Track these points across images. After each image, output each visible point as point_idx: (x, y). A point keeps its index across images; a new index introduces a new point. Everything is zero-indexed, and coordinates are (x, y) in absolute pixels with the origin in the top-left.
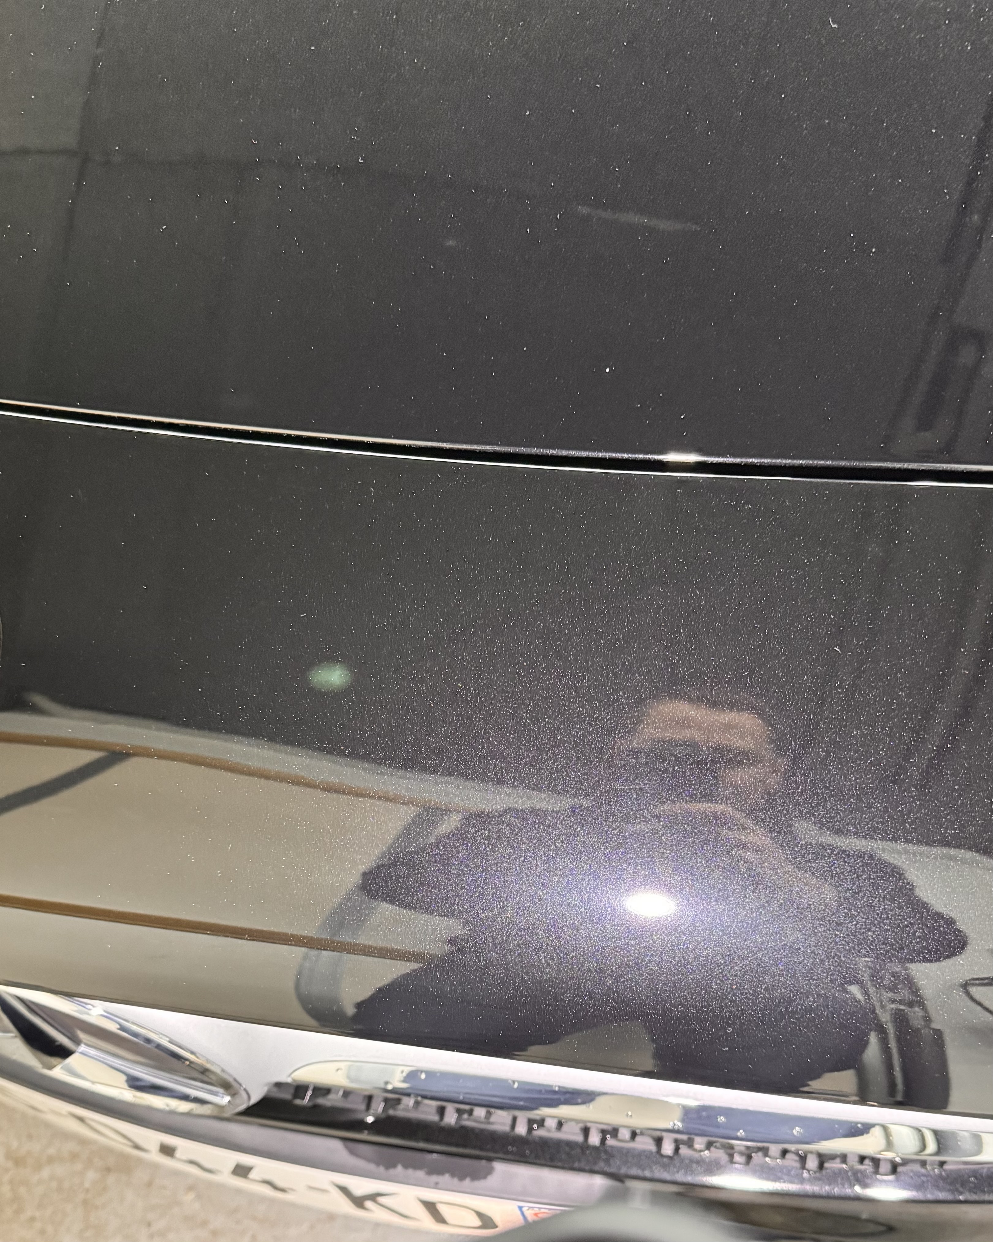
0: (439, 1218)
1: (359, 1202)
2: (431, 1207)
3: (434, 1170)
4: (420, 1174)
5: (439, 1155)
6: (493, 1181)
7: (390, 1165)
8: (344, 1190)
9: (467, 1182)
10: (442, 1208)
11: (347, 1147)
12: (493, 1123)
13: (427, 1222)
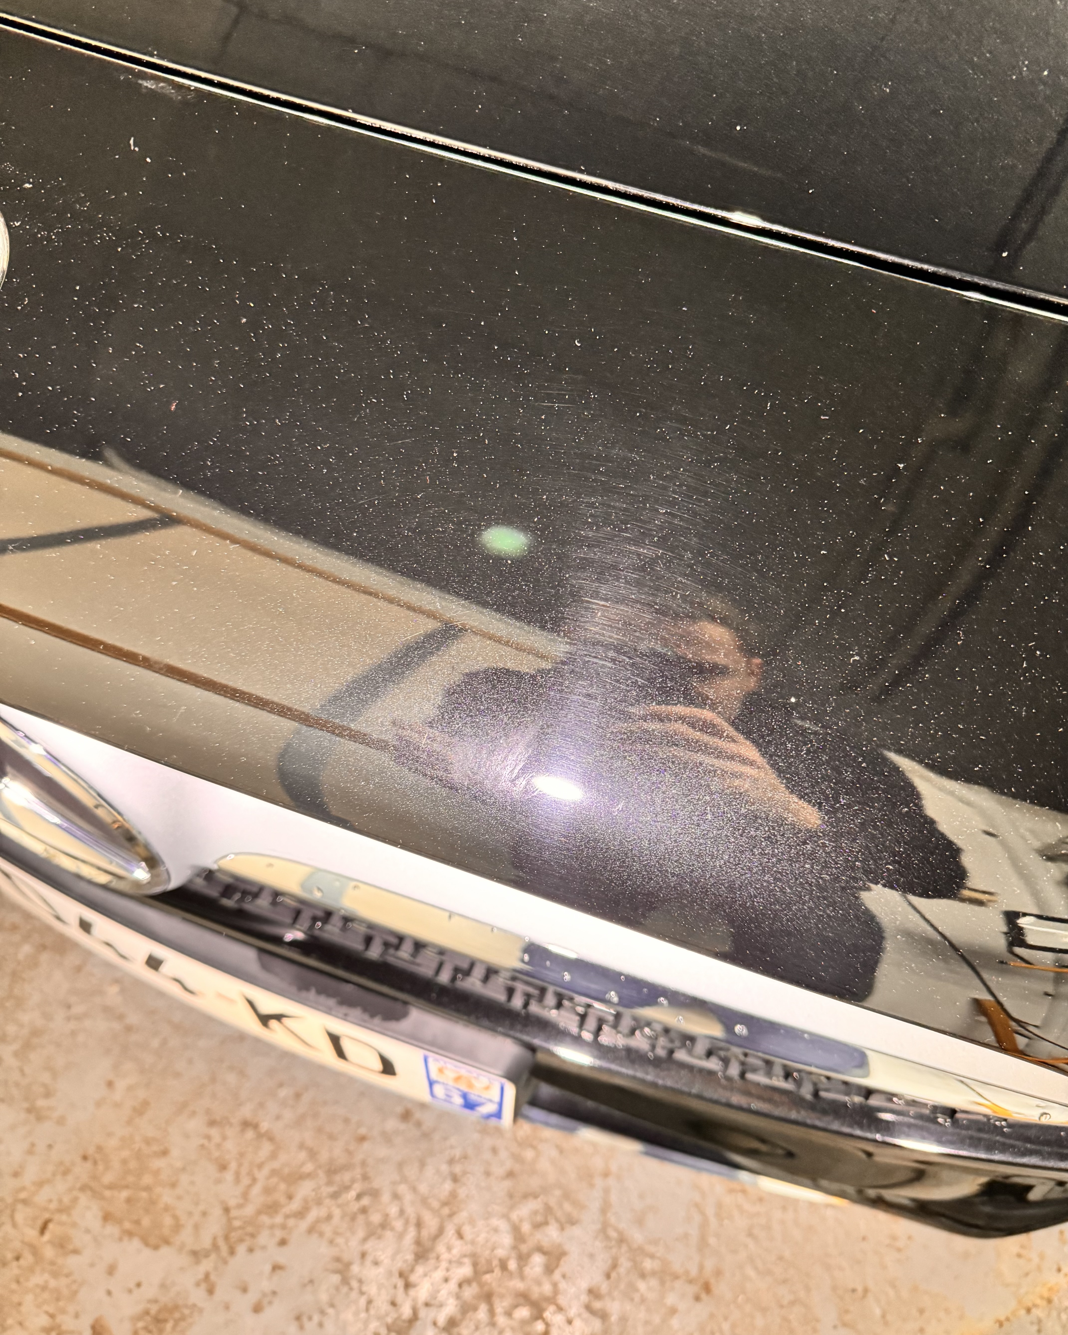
0: (341, 1053)
1: (265, 1019)
2: (335, 1040)
3: (346, 1002)
4: (331, 1002)
5: (356, 987)
6: (405, 1025)
7: (304, 986)
8: (251, 1004)
9: (377, 1020)
10: (346, 1045)
11: (260, 959)
12: (418, 965)
13: (327, 1055)
